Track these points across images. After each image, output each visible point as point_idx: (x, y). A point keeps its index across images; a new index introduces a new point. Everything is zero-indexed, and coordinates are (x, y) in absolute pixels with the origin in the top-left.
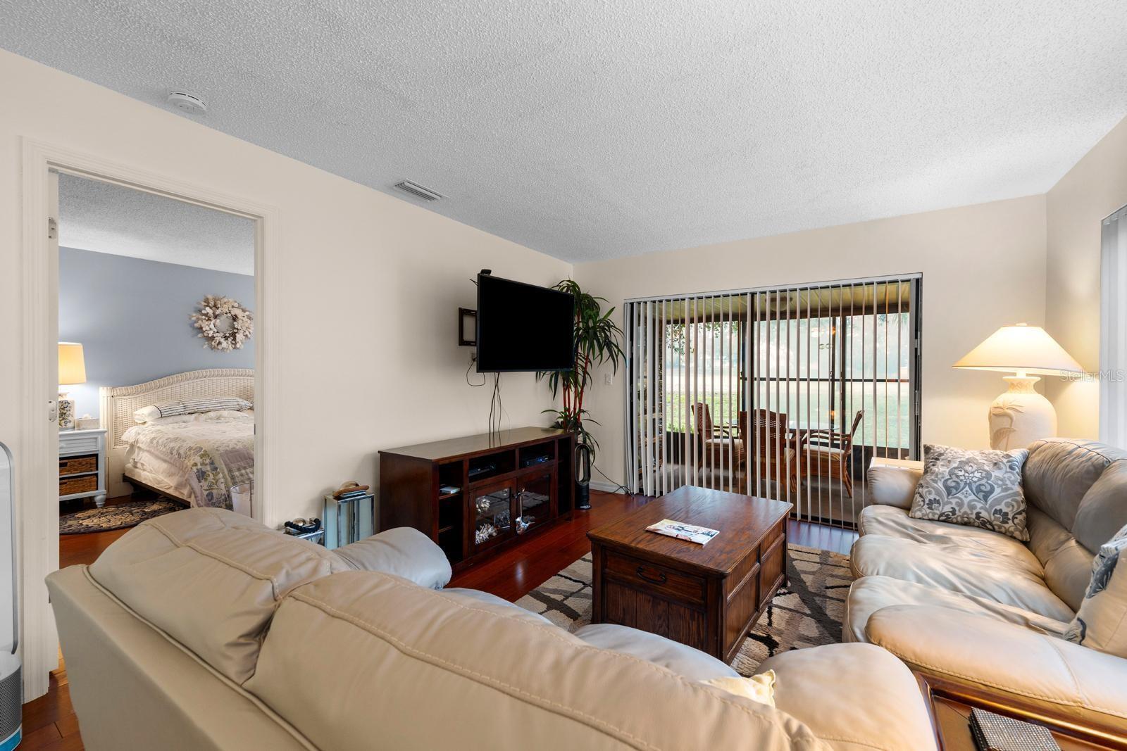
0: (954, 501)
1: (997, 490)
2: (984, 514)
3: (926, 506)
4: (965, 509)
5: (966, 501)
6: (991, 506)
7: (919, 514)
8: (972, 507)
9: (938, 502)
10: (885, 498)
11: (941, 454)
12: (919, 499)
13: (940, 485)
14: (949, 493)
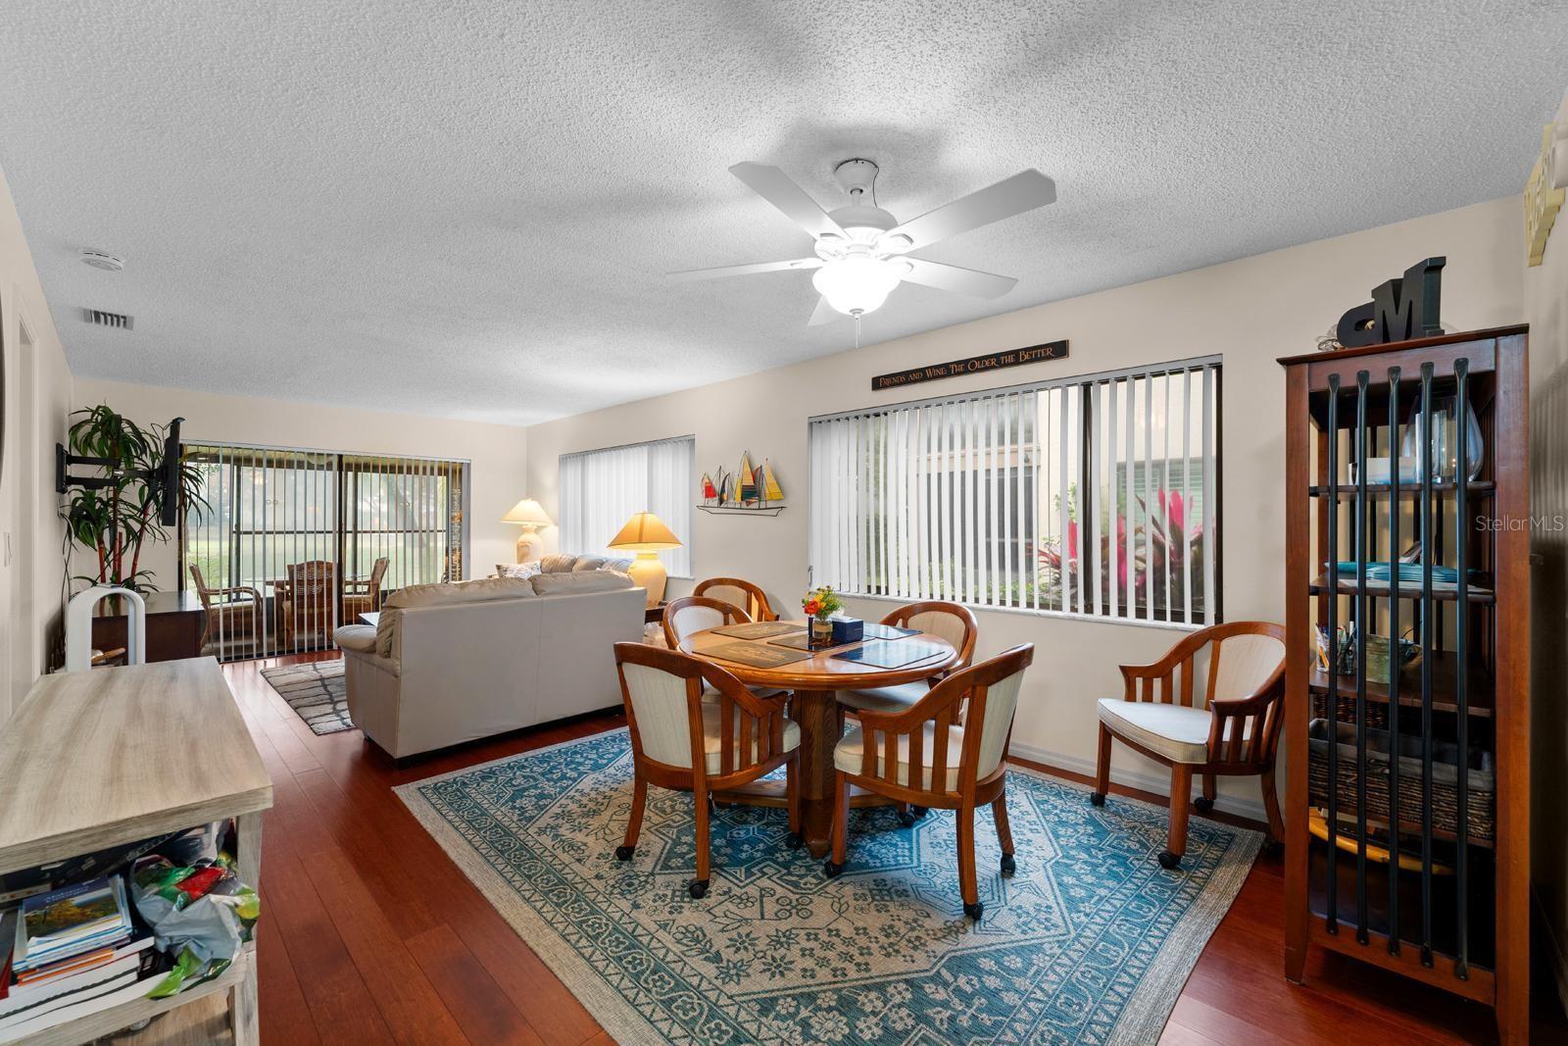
11: (509, 568)
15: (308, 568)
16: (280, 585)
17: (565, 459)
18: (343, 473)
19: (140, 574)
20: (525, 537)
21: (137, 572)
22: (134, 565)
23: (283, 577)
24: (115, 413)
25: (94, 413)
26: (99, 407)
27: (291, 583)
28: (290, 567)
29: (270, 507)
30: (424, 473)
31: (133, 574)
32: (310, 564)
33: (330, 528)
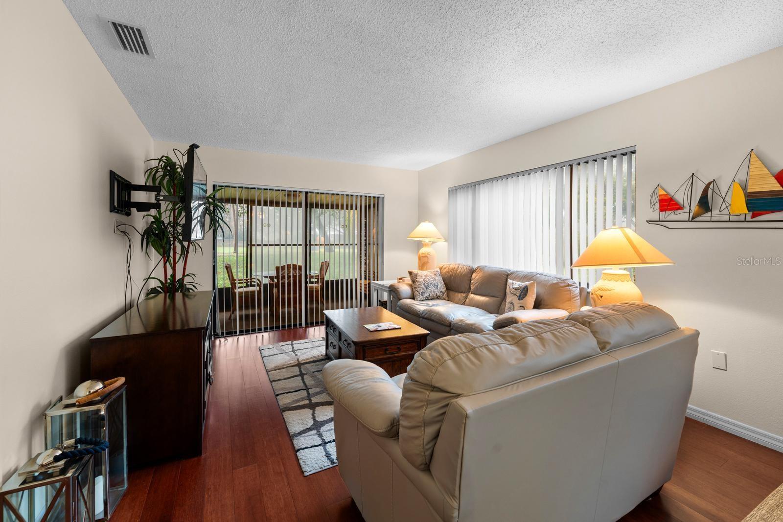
0: (429, 291)
1: (439, 284)
2: (438, 294)
3: (421, 295)
4: (433, 293)
5: (432, 290)
6: (439, 290)
7: (419, 299)
8: (434, 292)
9: (424, 292)
10: (406, 296)
11: (417, 274)
12: (418, 293)
13: (423, 286)
14: (427, 289)
15: (288, 268)
16: (271, 278)
17: (453, 191)
18: (308, 209)
19: (188, 275)
20: (423, 250)
21: (186, 274)
22: (184, 269)
23: (273, 273)
24: (174, 161)
25: (160, 160)
26: (163, 156)
27: (277, 277)
28: (277, 269)
29: (265, 229)
30: (347, 208)
31: (184, 275)
32: (289, 266)
33: (300, 243)
